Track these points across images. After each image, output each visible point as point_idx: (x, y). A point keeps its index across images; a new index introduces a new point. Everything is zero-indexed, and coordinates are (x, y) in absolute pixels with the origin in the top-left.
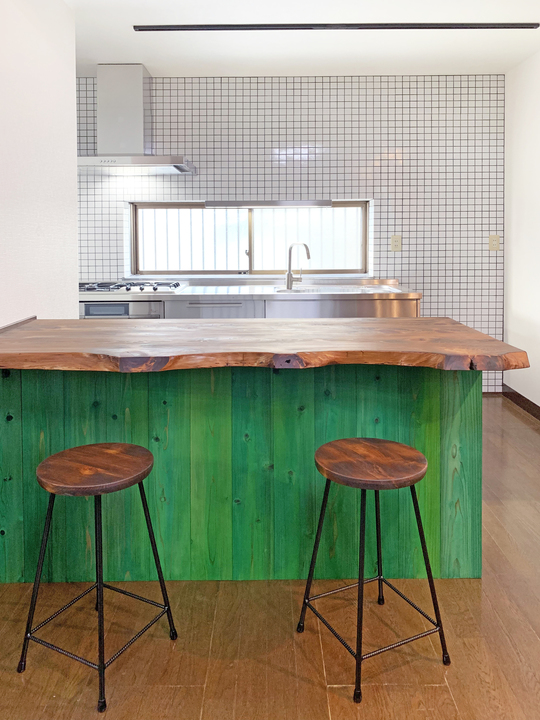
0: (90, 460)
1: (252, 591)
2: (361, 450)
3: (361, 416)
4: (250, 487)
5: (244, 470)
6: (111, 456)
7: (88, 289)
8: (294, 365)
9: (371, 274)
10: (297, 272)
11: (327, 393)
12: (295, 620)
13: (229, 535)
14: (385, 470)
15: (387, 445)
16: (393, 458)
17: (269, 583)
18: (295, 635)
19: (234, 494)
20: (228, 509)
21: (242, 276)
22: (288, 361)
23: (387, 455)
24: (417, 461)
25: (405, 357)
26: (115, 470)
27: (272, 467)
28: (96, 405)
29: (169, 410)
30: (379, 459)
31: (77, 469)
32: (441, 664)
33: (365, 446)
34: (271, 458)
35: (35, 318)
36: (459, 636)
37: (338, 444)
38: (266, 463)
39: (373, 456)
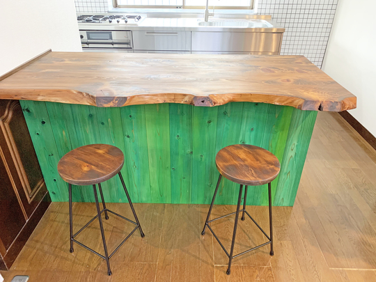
0: (88, 158)
1: (181, 210)
2: (242, 155)
3: (243, 127)
4: (180, 162)
5: (177, 154)
6: (100, 155)
7: (87, 21)
8: (207, 104)
9: (256, 11)
10: (212, 8)
11: (225, 113)
12: (201, 228)
13: (169, 184)
14: (255, 172)
15: (258, 151)
16: (260, 163)
17: (189, 206)
18: (201, 235)
19: (172, 165)
20: (168, 172)
21: (179, 10)
22: (203, 102)
23: (257, 160)
24: (274, 165)
25: (277, 99)
26: (102, 168)
27: (192, 152)
28: (91, 116)
29: (134, 121)
30: (252, 162)
31: (80, 166)
32: (269, 255)
33: (245, 152)
34: (192, 148)
35: (51, 50)
36: (279, 239)
37: (229, 149)
38: (189, 151)
39: (249, 160)
